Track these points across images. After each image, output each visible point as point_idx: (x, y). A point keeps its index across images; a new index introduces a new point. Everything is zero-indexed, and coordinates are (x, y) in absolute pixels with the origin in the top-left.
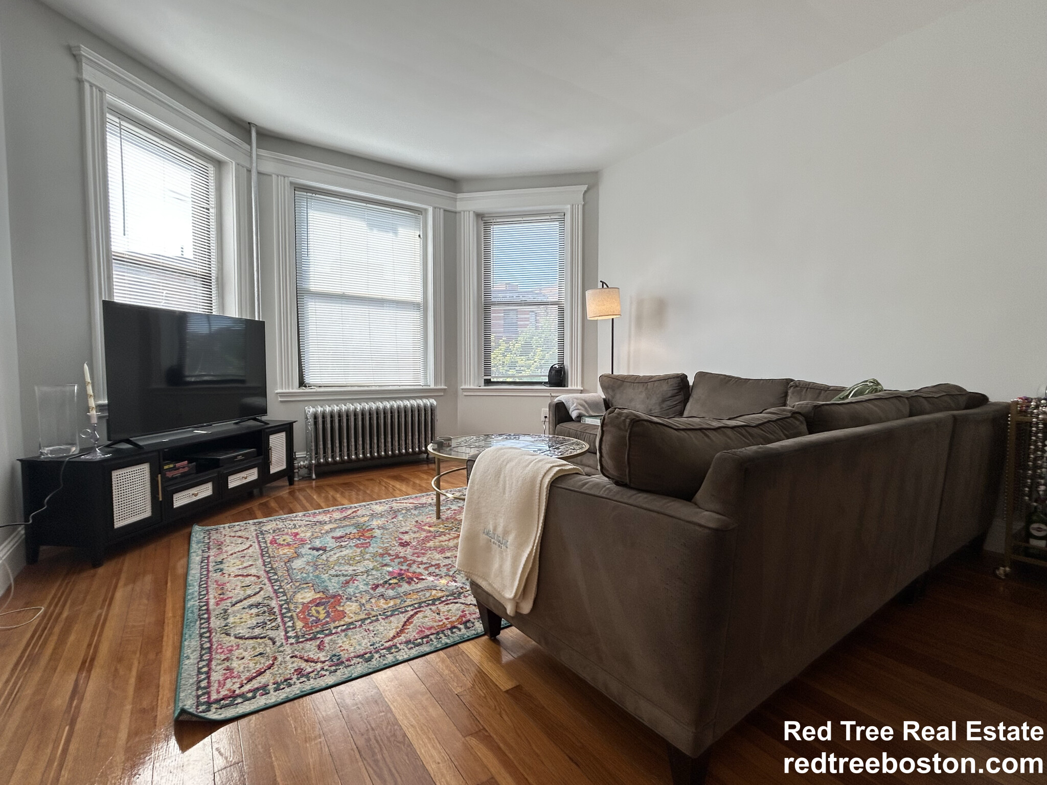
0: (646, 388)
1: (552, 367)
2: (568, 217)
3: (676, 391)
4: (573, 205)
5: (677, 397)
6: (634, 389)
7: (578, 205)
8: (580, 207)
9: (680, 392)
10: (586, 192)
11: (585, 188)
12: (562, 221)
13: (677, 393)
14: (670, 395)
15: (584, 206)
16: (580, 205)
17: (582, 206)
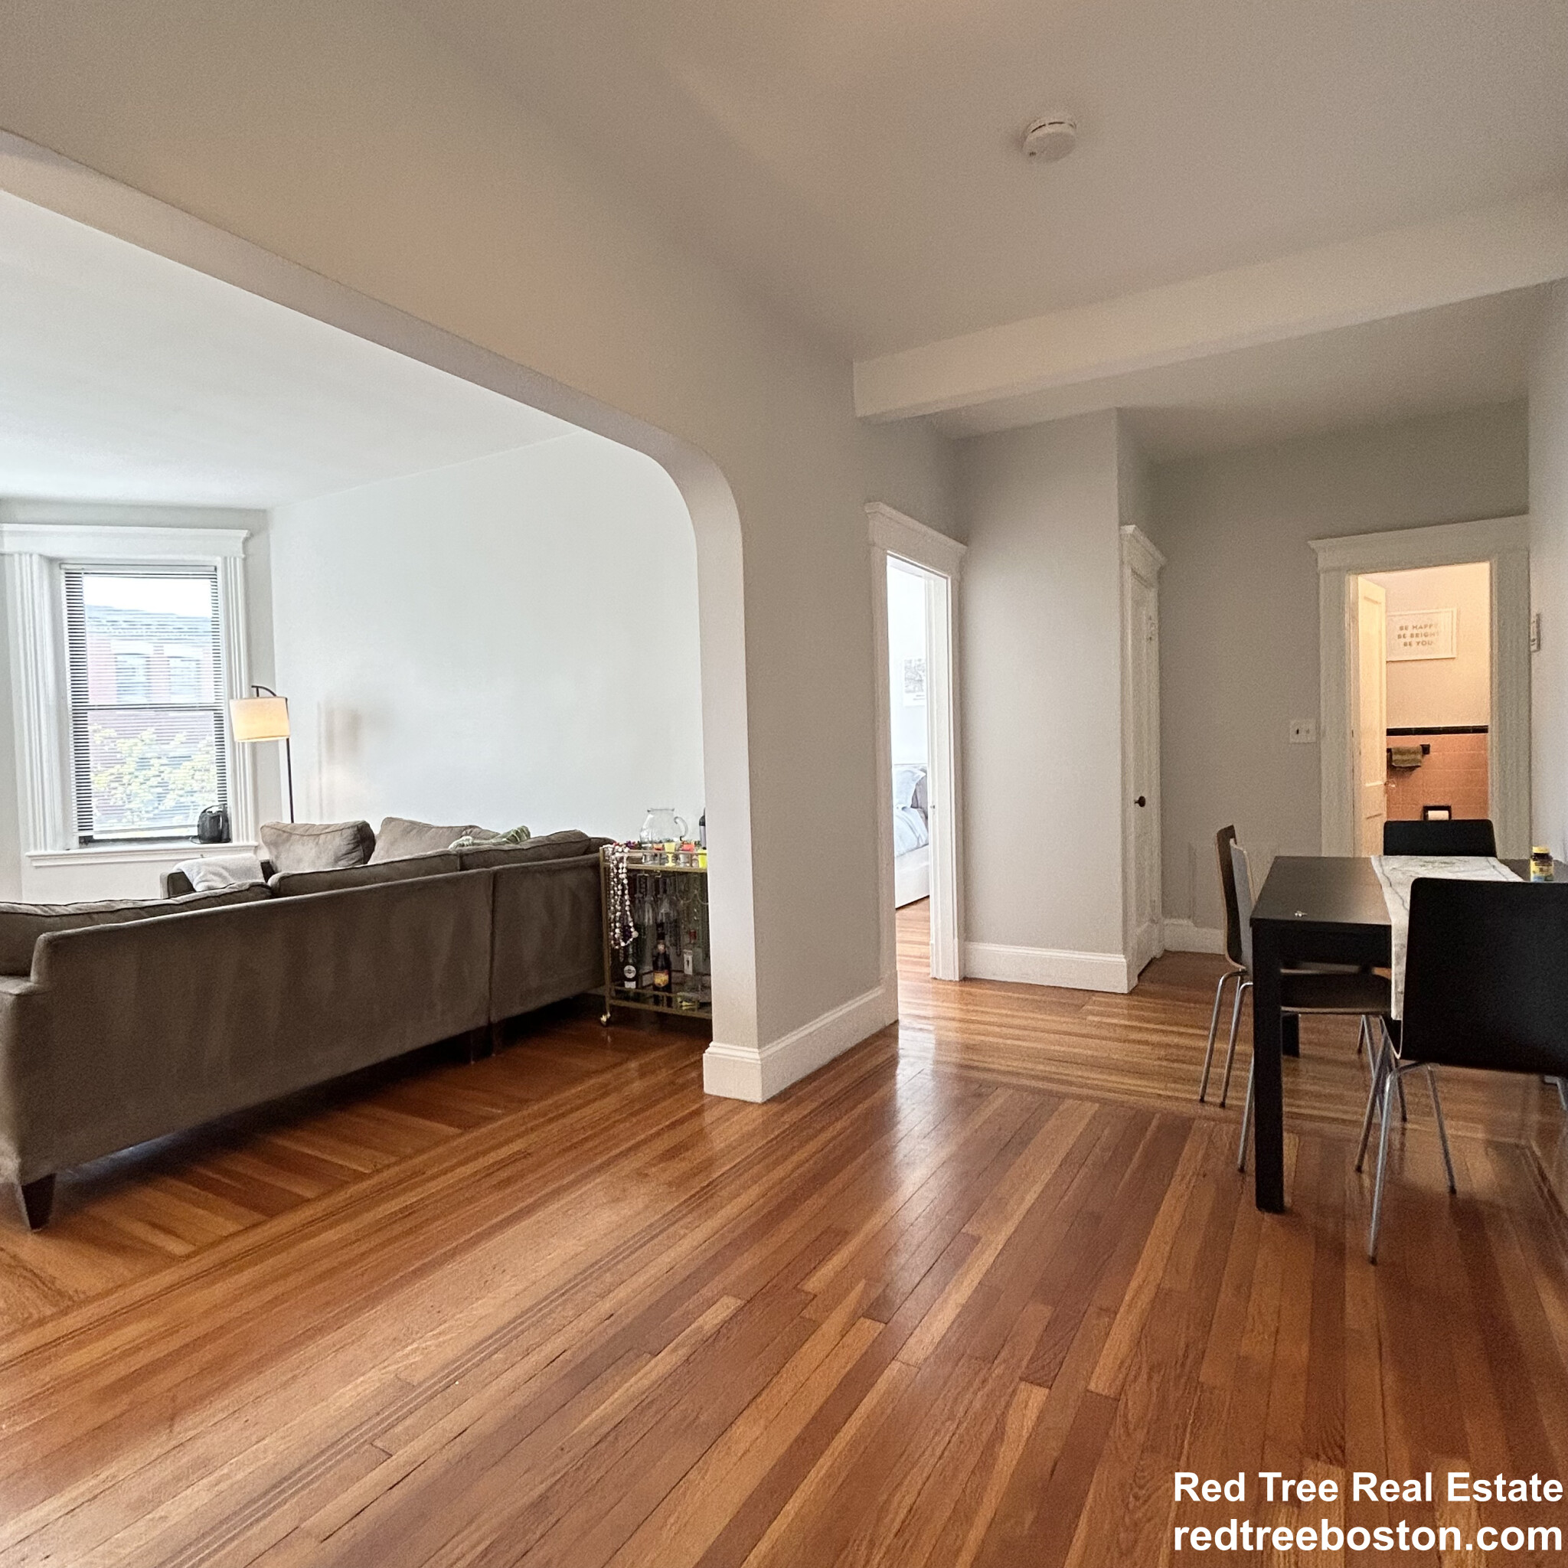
0: (317, 843)
1: (204, 811)
2: (219, 573)
3: (351, 846)
4: (226, 558)
5: (354, 854)
6: (303, 844)
7: (235, 559)
8: (239, 563)
9: (358, 846)
10: (246, 540)
11: (244, 533)
12: (213, 578)
13: (354, 848)
14: (344, 852)
15: (245, 560)
16: (238, 559)
17: (241, 562)
